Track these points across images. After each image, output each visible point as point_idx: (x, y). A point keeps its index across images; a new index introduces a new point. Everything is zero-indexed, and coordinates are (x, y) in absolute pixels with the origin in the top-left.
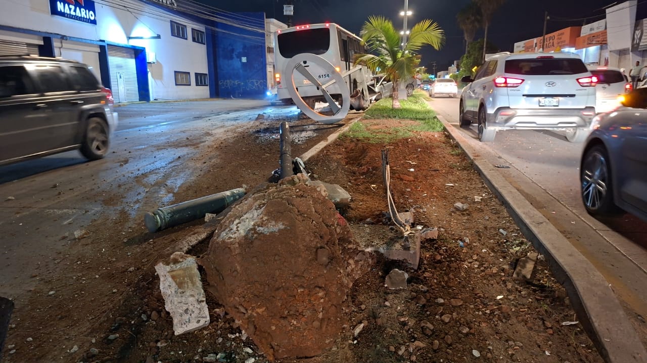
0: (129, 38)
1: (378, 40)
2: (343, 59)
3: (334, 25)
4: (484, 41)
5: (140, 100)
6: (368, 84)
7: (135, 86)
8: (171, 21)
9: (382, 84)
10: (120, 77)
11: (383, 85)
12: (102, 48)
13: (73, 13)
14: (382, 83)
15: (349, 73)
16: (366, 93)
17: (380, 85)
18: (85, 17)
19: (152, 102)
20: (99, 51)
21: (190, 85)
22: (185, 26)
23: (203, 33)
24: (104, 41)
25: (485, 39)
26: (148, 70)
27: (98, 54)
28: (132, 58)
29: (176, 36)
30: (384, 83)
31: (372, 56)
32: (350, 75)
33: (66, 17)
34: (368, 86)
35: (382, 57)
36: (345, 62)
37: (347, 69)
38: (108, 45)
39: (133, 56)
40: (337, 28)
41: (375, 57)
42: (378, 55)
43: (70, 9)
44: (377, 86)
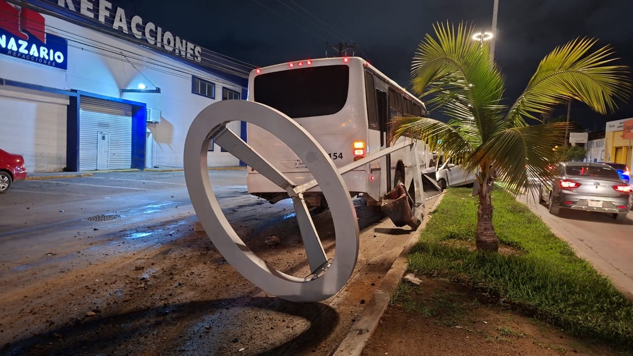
0: (123, 91)
1: (446, 87)
2: (374, 125)
3: (359, 60)
4: (567, 118)
5: (132, 167)
6: (424, 172)
7: (126, 151)
8: (194, 77)
9: (446, 167)
10: (103, 138)
11: (448, 168)
12: (73, 100)
13: (22, 50)
14: (447, 165)
15: (387, 151)
16: (419, 189)
17: (444, 168)
18: (47, 58)
19: (149, 171)
20: (69, 104)
21: (213, 150)
22: (214, 84)
23: (239, 93)
24: (76, 91)
25: (568, 116)
26: (148, 130)
27: (66, 107)
28: (126, 115)
29: (199, 94)
30: (449, 165)
31: (432, 121)
32: (388, 156)
33: (9, 55)
34: (423, 175)
35: (456, 124)
36: (379, 132)
37: (382, 145)
38: (81, 96)
39: (130, 113)
40: (366, 67)
41: (441, 123)
42: (446, 120)
43: (19, 46)
44: (440, 169)
